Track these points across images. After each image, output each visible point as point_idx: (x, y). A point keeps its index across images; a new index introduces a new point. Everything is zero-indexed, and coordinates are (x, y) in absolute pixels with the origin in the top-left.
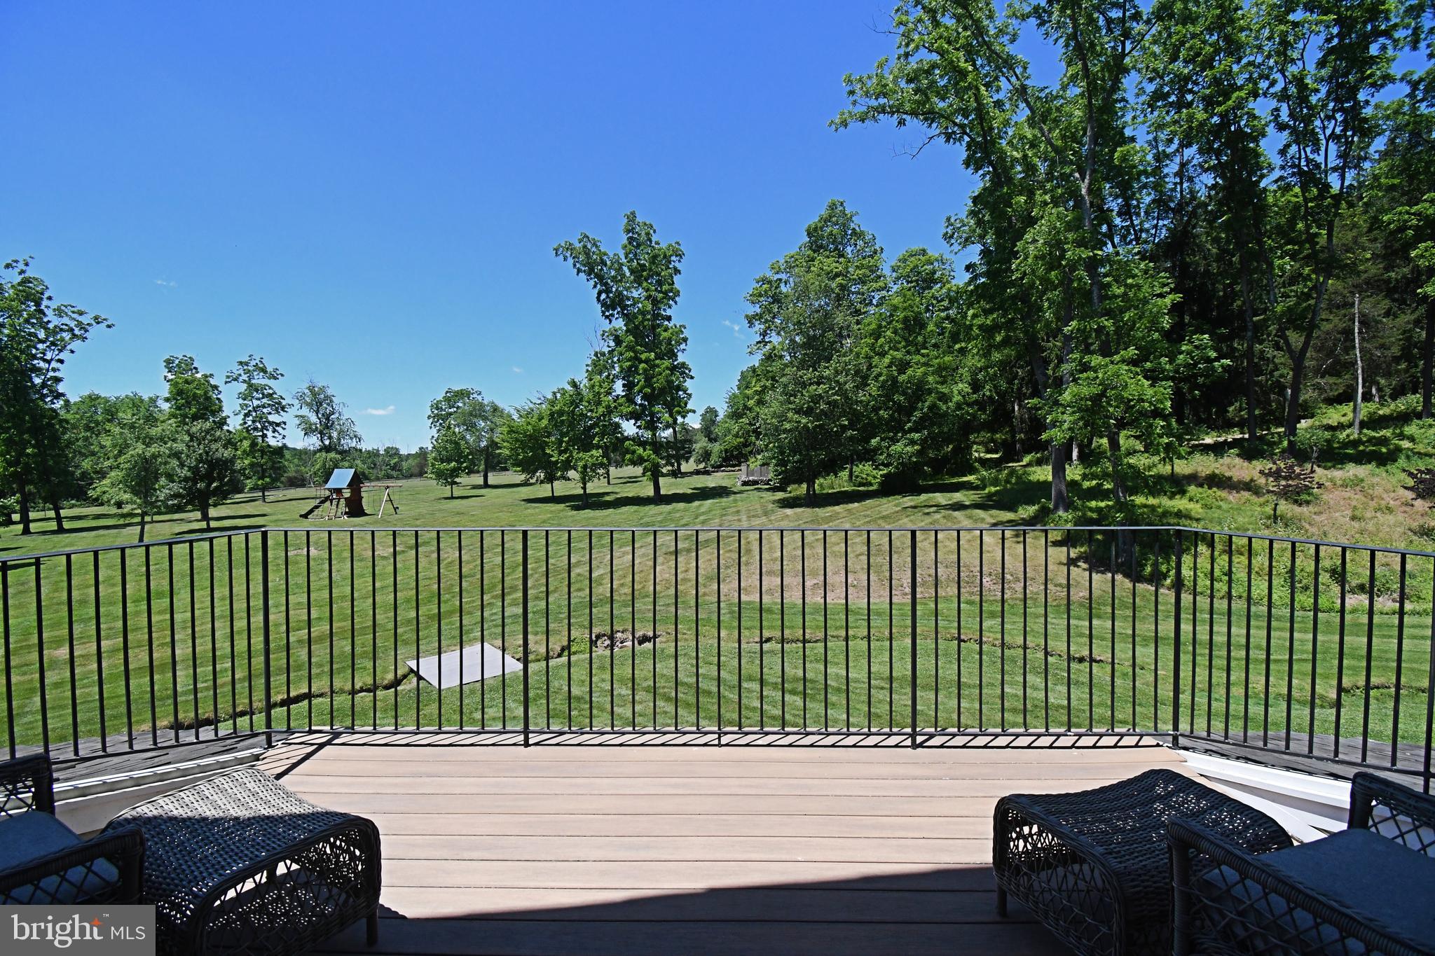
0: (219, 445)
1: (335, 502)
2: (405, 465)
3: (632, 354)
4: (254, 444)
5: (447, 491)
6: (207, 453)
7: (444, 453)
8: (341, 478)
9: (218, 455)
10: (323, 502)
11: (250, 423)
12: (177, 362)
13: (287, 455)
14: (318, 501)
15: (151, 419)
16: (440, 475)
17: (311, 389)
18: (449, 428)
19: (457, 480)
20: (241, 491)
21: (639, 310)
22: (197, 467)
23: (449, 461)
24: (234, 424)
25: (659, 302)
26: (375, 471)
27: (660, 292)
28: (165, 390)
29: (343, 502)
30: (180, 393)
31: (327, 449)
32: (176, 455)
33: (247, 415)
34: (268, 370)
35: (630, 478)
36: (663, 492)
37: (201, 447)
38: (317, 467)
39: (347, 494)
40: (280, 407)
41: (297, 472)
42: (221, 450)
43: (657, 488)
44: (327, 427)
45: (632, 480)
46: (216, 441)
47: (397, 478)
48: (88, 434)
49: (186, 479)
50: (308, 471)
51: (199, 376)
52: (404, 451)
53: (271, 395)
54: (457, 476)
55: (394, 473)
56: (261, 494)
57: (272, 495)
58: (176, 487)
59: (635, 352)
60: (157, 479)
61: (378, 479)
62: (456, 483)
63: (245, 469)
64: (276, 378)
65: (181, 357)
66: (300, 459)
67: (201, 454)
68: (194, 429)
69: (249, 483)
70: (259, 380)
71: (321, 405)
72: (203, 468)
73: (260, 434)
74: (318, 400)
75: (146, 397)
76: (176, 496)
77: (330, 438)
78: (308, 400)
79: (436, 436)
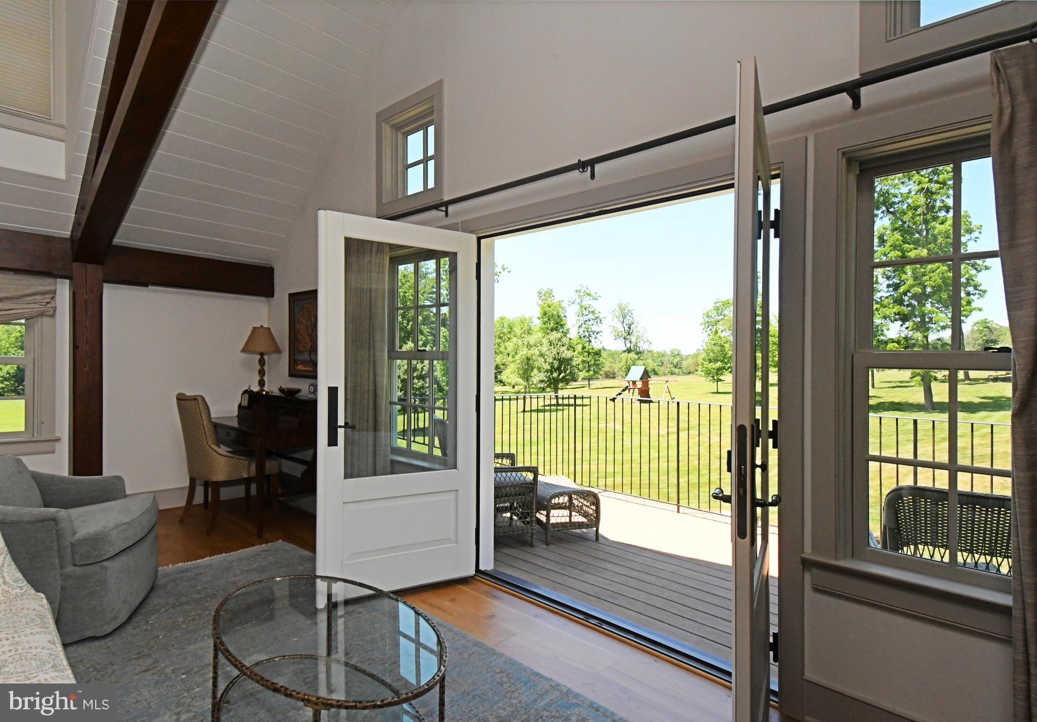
0: (564, 348)
1: (631, 391)
2: (685, 364)
3: (899, 254)
4: (584, 348)
5: (713, 387)
6: (558, 354)
7: (711, 354)
8: (636, 373)
9: (564, 355)
10: (624, 390)
11: (581, 332)
12: (543, 293)
13: (603, 354)
14: (621, 389)
15: (529, 332)
16: (708, 373)
17: (620, 306)
18: (716, 332)
19: (722, 378)
20: (575, 381)
21: (909, 205)
22: (552, 363)
23: (716, 361)
24: (573, 334)
25: (932, 193)
26: (662, 368)
27: (937, 182)
28: (538, 312)
29: (636, 391)
30: (545, 314)
31: (629, 351)
32: (542, 355)
33: (580, 327)
34: (592, 294)
35: (901, 382)
36: (935, 399)
37: (555, 349)
38: (622, 364)
39: (639, 385)
40: (599, 321)
41: (610, 367)
42: (566, 352)
43: (928, 392)
44: (629, 334)
45: (902, 385)
46: (563, 346)
47: (678, 374)
48: (500, 341)
49: (547, 371)
50: (616, 367)
51: (555, 301)
52: (684, 353)
53: (593, 312)
54: (722, 374)
55: (676, 371)
56: (587, 383)
57: (594, 384)
58: (542, 376)
59: (902, 251)
60: (532, 370)
61: (664, 375)
62: (721, 380)
63: (579, 365)
64: (596, 299)
65: (546, 289)
66: (613, 358)
67: (555, 354)
68: (552, 338)
69: (582, 375)
70: (587, 301)
71: (626, 317)
72: (556, 364)
73: (588, 340)
74: (624, 314)
75: (527, 317)
76: (542, 381)
77: (631, 342)
78: (617, 314)
79: (707, 341)
